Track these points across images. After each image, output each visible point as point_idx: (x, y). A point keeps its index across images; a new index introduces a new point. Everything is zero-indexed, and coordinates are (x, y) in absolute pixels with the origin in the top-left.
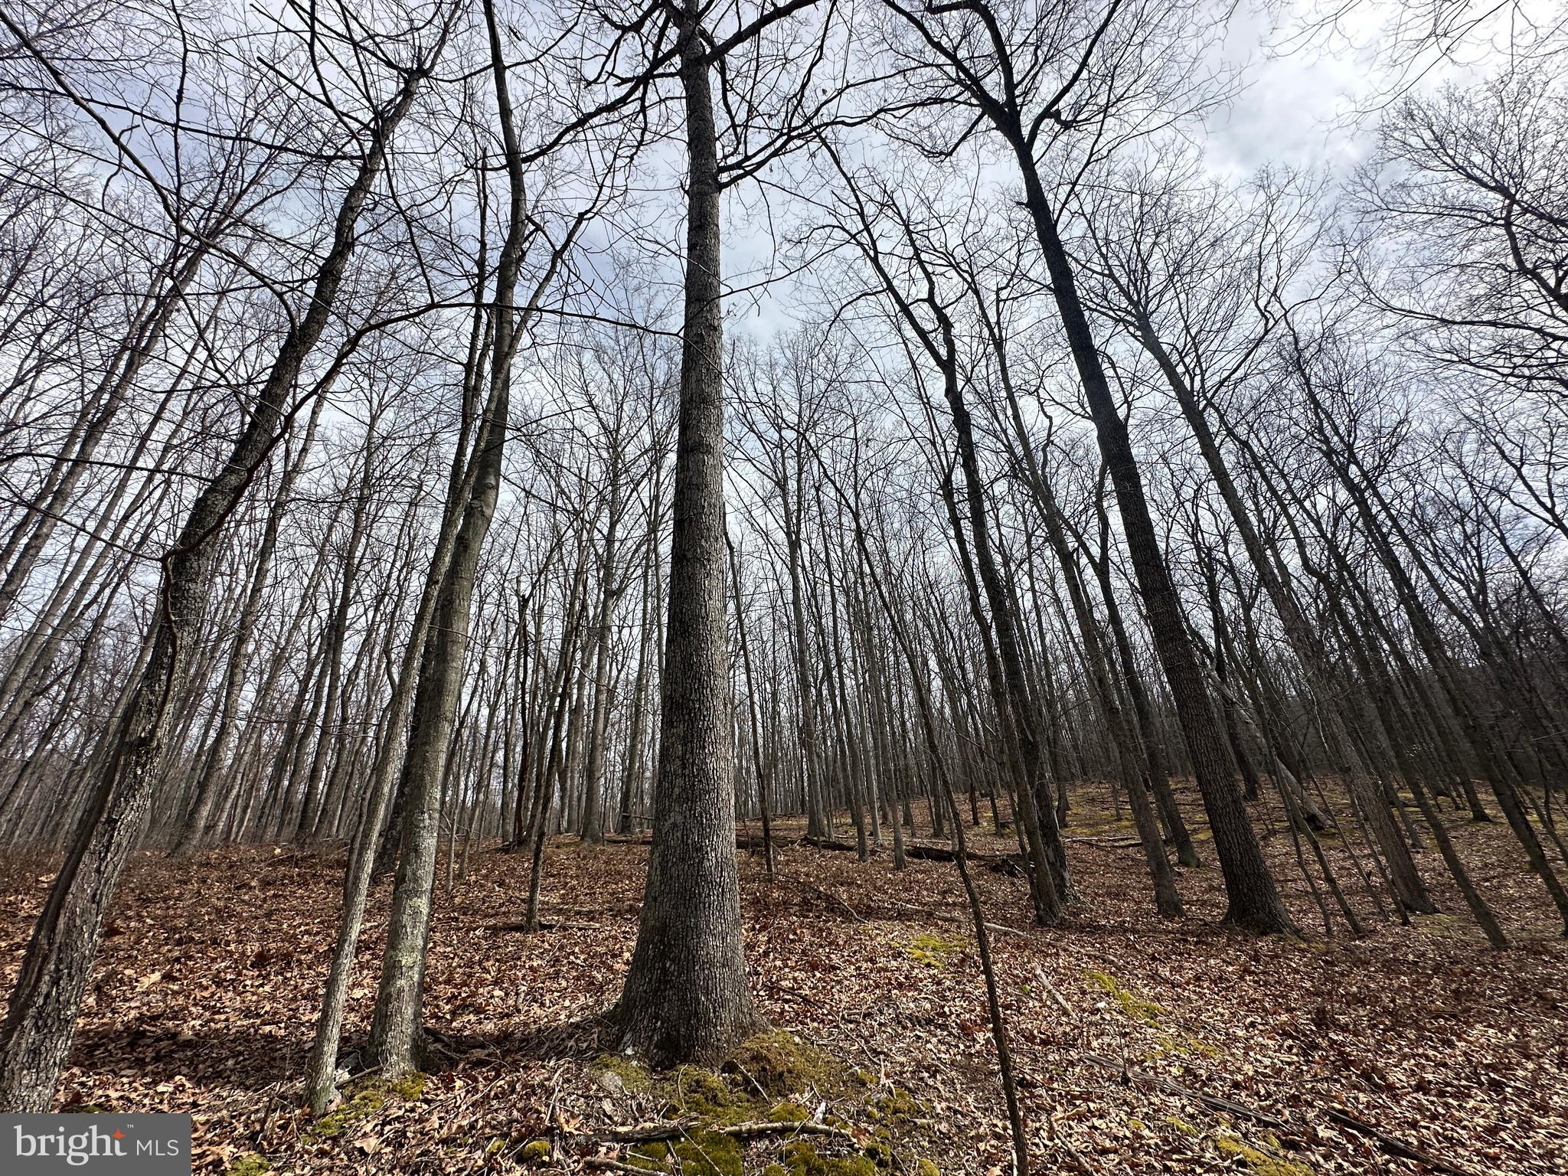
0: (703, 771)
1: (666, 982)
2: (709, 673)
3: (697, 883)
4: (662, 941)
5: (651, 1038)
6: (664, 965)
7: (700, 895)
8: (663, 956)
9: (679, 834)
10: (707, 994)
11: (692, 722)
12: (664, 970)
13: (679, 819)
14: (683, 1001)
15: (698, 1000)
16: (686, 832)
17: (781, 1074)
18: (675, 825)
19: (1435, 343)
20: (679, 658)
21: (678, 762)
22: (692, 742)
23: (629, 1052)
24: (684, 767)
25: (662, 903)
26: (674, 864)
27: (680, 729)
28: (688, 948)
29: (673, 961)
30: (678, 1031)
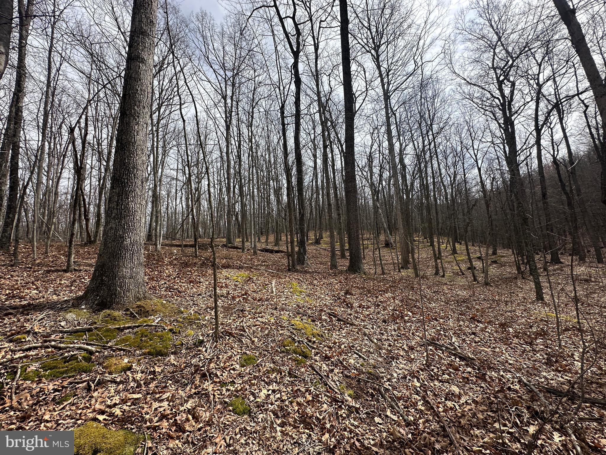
0: (127, 208)
1: (102, 284)
2: (134, 168)
3: (120, 250)
4: (102, 270)
5: (94, 303)
6: (102, 278)
7: (121, 253)
8: (102, 275)
9: (113, 231)
10: (121, 287)
11: (123, 187)
12: (102, 280)
13: (114, 226)
14: (109, 290)
15: (116, 290)
16: (116, 230)
17: (148, 311)
18: (111, 228)
19: (466, 91)
20: (119, 160)
21: (115, 203)
22: (122, 196)
23: (83, 307)
24: (117, 205)
25: (103, 257)
26: (110, 242)
27: (117, 190)
28: (113, 272)
29: (106, 277)
30: (107, 300)
